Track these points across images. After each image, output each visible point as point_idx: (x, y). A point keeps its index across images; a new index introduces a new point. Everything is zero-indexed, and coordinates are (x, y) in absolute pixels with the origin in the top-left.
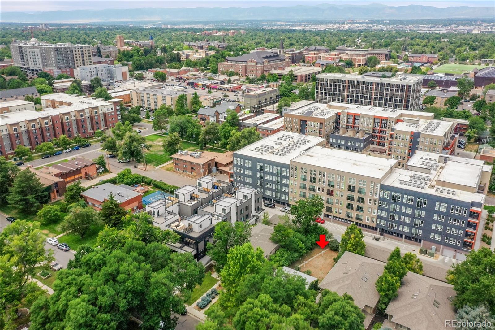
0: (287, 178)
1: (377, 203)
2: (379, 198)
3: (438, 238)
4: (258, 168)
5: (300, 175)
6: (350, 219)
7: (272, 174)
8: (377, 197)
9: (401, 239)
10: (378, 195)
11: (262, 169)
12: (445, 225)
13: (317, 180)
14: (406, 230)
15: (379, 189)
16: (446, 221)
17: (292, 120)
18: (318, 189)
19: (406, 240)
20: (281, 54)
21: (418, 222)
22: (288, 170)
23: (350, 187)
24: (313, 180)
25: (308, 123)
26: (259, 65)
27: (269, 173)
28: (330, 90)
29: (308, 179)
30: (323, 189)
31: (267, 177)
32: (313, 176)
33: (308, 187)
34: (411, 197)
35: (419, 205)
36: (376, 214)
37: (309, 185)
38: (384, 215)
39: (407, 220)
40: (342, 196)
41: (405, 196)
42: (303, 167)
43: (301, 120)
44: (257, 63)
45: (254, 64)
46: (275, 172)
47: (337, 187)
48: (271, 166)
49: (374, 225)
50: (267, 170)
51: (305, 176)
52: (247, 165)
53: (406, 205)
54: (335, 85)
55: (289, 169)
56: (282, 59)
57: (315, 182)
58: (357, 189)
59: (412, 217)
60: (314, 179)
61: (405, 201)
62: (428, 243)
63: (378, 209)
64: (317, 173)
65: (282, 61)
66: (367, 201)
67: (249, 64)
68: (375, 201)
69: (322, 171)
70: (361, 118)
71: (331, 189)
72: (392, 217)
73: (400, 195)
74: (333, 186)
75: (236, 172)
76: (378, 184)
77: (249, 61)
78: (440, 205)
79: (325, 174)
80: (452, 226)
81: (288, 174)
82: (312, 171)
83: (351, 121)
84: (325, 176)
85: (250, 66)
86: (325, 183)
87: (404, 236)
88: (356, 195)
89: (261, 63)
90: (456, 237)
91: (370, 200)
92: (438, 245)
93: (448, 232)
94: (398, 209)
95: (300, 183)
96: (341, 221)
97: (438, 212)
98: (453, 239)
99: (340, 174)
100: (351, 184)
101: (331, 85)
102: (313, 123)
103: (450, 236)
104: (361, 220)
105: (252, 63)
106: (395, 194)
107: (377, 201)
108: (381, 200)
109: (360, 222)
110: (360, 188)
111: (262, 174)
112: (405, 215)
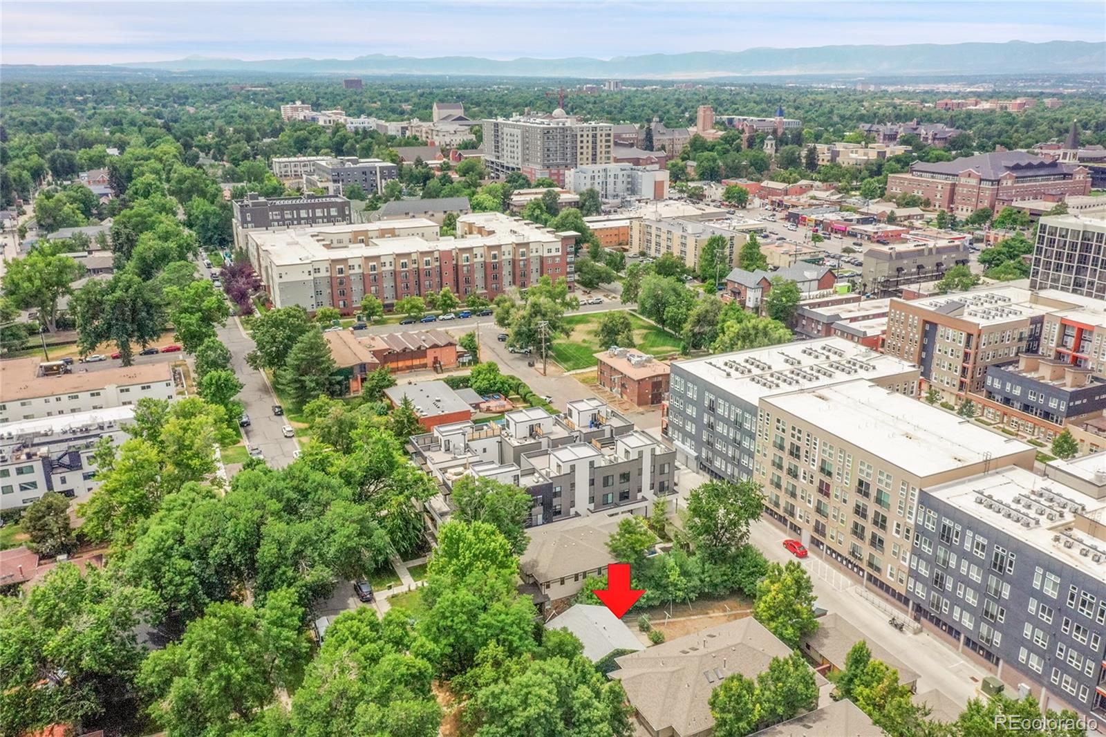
0: (752, 436)
1: (911, 535)
2: (916, 524)
3: (1035, 663)
4: (706, 403)
5: (773, 434)
6: (857, 562)
7: (728, 422)
8: (912, 522)
9: (954, 641)
10: (913, 517)
11: (712, 406)
12: (1054, 635)
13: (803, 453)
14: (967, 622)
15: (916, 502)
16: (1057, 624)
17: (907, 317)
18: (802, 474)
19: (966, 648)
20: (1066, 161)
21: (994, 609)
22: (754, 419)
23: (861, 483)
24: (795, 452)
25: (941, 330)
26: (985, 185)
27: (723, 419)
28: (1070, 257)
29: (787, 446)
30: (812, 477)
31: (719, 428)
32: (796, 442)
33: (785, 465)
34: (981, 540)
35: (998, 566)
36: (906, 564)
37: (787, 461)
38: (924, 571)
39: (971, 599)
40: (845, 501)
41: (969, 534)
42: (782, 418)
43: (926, 322)
44: (981, 180)
45: (974, 182)
46: (732, 418)
47: (835, 475)
48: (727, 404)
49: (901, 589)
50: (720, 411)
51: (782, 439)
52: (690, 394)
53: (972, 560)
54: (1087, 248)
55: (756, 416)
56: (1065, 175)
57: (798, 457)
58: (873, 493)
59: (982, 590)
60: (798, 448)
61: (967, 546)
62: (1014, 672)
63: (912, 554)
64: (804, 436)
65: (1064, 179)
66: (892, 525)
67: (963, 180)
68: (908, 531)
69: (814, 432)
70: (1095, 338)
71: (826, 480)
72: (938, 581)
73: (958, 528)
74: (829, 474)
75: (673, 406)
76: (915, 490)
77: (963, 175)
78: (1044, 576)
79: (818, 443)
80: (1073, 645)
81: (753, 429)
82: (794, 429)
83: (1071, 342)
84: (817, 447)
85: (964, 186)
86: (816, 464)
87: (962, 637)
88: (871, 507)
89: (992, 181)
90: (1078, 677)
91: (898, 526)
92: (1036, 686)
93: (1060, 656)
94: (953, 563)
95: (772, 453)
96: (842, 562)
97: (1040, 596)
98: (1070, 679)
99: (845, 447)
100: (865, 478)
101: (1073, 246)
102: (950, 332)
103: (1064, 668)
104: (878, 570)
105: (969, 180)
106: (947, 522)
107: (912, 532)
108: (920, 531)
109: (875, 574)
110: (879, 492)
111: (712, 419)
112: (968, 583)
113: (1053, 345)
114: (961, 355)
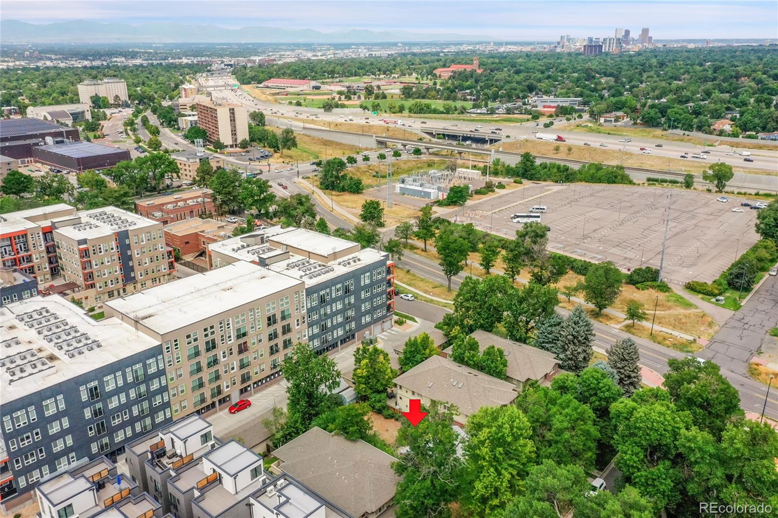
0: (161, 373)
1: (306, 319)
2: (307, 309)
3: (368, 319)
4: (84, 397)
5: (186, 351)
6: (277, 369)
7: (126, 388)
8: (305, 311)
9: (337, 348)
10: (305, 308)
11: (94, 393)
12: (372, 298)
13: (218, 341)
14: (340, 332)
15: (305, 298)
16: (372, 293)
18: (222, 355)
19: (344, 345)
21: (349, 313)
22: (160, 357)
23: (269, 319)
24: (211, 346)
27: (117, 392)
29: (202, 348)
30: (231, 350)
31: (114, 403)
32: (210, 337)
33: (204, 364)
34: (339, 286)
35: (348, 290)
36: (307, 337)
37: (204, 359)
38: (316, 330)
39: (340, 319)
40: (260, 341)
41: (333, 288)
42: (189, 333)
46: (130, 379)
47: (251, 332)
48: (119, 374)
50: (110, 387)
51: (196, 347)
52: (51, 411)
53: (336, 300)
55: (161, 353)
57: (214, 347)
58: (278, 317)
59: (343, 311)
60: (213, 341)
61: (334, 295)
62: (361, 332)
63: (308, 328)
64: (217, 328)
66: (294, 325)
68: (304, 318)
71: (242, 341)
72: (324, 327)
73: (328, 290)
74: (244, 335)
75: (20, 449)
76: (303, 292)
78: (365, 277)
79: (230, 322)
80: (377, 295)
81: (161, 366)
82: (205, 330)
84: (231, 325)
86: (232, 338)
87: (339, 342)
88: (278, 327)
90: (382, 306)
91: (298, 321)
92: (370, 328)
93: (375, 304)
94: (329, 311)
95: (188, 366)
97: (364, 287)
98: (379, 311)
99: (250, 307)
100: (270, 314)
103: (377, 307)
106: (322, 293)
107: (306, 317)
108: (310, 311)
110: (283, 312)
111: (99, 405)
112: (337, 313)
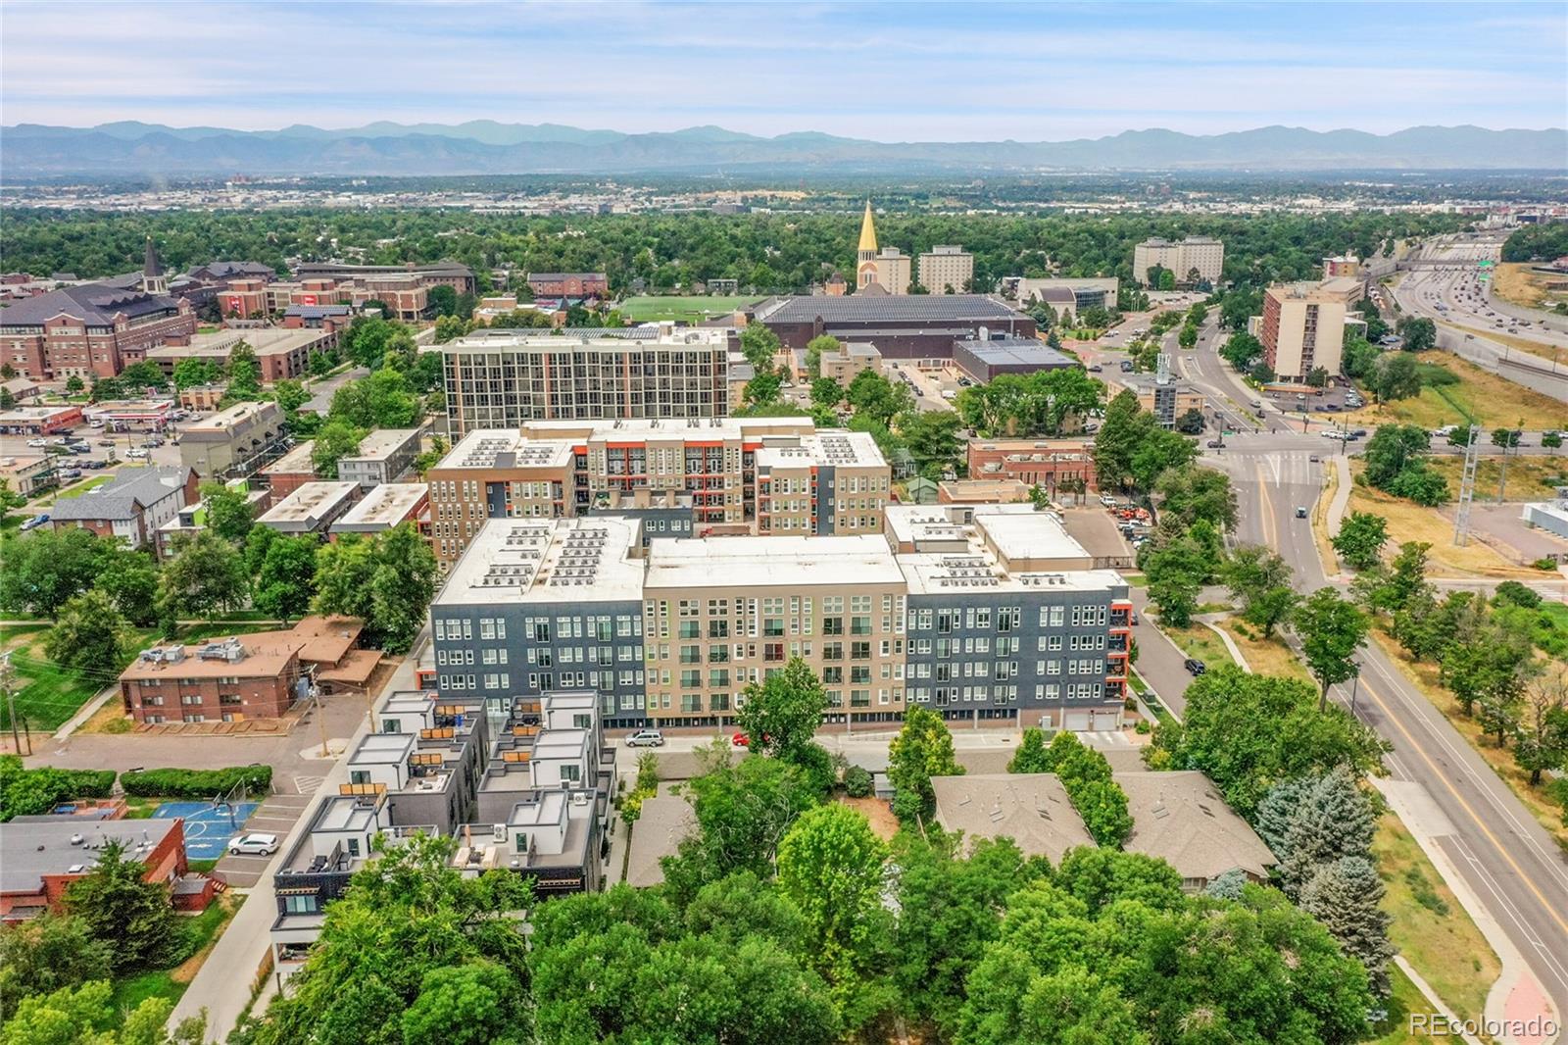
0: (636, 641)
1: (903, 646)
2: (908, 630)
3: (1052, 693)
4: (530, 633)
5: (676, 622)
6: (837, 711)
7: (584, 642)
8: (903, 632)
9: (969, 722)
10: (904, 627)
11: (543, 634)
12: (1064, 658)
13: (732, 627)
14: (980, 696)
15: (904, 611)
16: (1066, 646)
17: (459, 486)
18: (735, 651)
19: (983, 721)
20: (156, 292)
21: (1005, 667)
22: (637, 618)
23: (828, 621)
24: (719, 630)
25: (515, 488)
26: (95, 333)
27: (572, 643)
28: (493, 386)
29: (704, 628)
30: (752, 647)
31: (566, 657)
32: (718, 617)
33: (705, 653)
34: (984, 611)
35: (1005, 625)
36: (902, 678)
37: (706, 645)
38: (924, 673)
39: (981, 671)
40: (808, 652)
41: (970, 611)
42: (684, 598)
43: (488, 484)
44: (87, 327)
45: (76, 331)
46: (592, 632)
47: (790, 632)
48: (577, 619)
49: (899, 707)
50: (564, 633)
51: (694, 624)
52: (488, 635)
53: (975, 634)
54: (510, 372)
55: (640, 613)
56: (167, 309)
57: (724, 634)
58: (847, 625)
59: (990, 659)
60: (723, 625)
61: (970, 624)
62: (1032, 712)
63: (907, 663)
64: (731, 606)
66: (877, 648)
67: (55, 331)
68: (899, 643)
69: (742, 598)
70: (650, 456)
71: (774, 641)
72: (942, 675)
73: (957, 612)
74: (779, 632)
75: (448, 666)
76: (900, 598)
77: (54, 324)
78: (1049, 612)
79: (756, 605)
80: (1081, 656)
81: (638, 631)
82: (713, 603)
83: (617, 466)
84: (756, 610)
85: (59, 339)
86: (756, 630)
87: (976, 714)
88: (846, 642)
89: (105, 327)
90: (1090, 679)
91: (886, 644)
92: (1054, 711)
93: (1072, 671)
94: (956, 648)
95: (676, 648)
97: (1048, 631)
98: (1084, 686)
99: (796, 593)
100: (833, 614)
101: (495, 372)
102: (529, 487)
103: (1079, 679)
104: (866, 702)
105: (65, 329)
106: (944, 612)
107: (903, 643)
108: (914, 636)
109: (864, 710)
110: (856, 620)
111: (547, 652)
112: (975, 658)
113: (604, 473)
114: (550, 509)
